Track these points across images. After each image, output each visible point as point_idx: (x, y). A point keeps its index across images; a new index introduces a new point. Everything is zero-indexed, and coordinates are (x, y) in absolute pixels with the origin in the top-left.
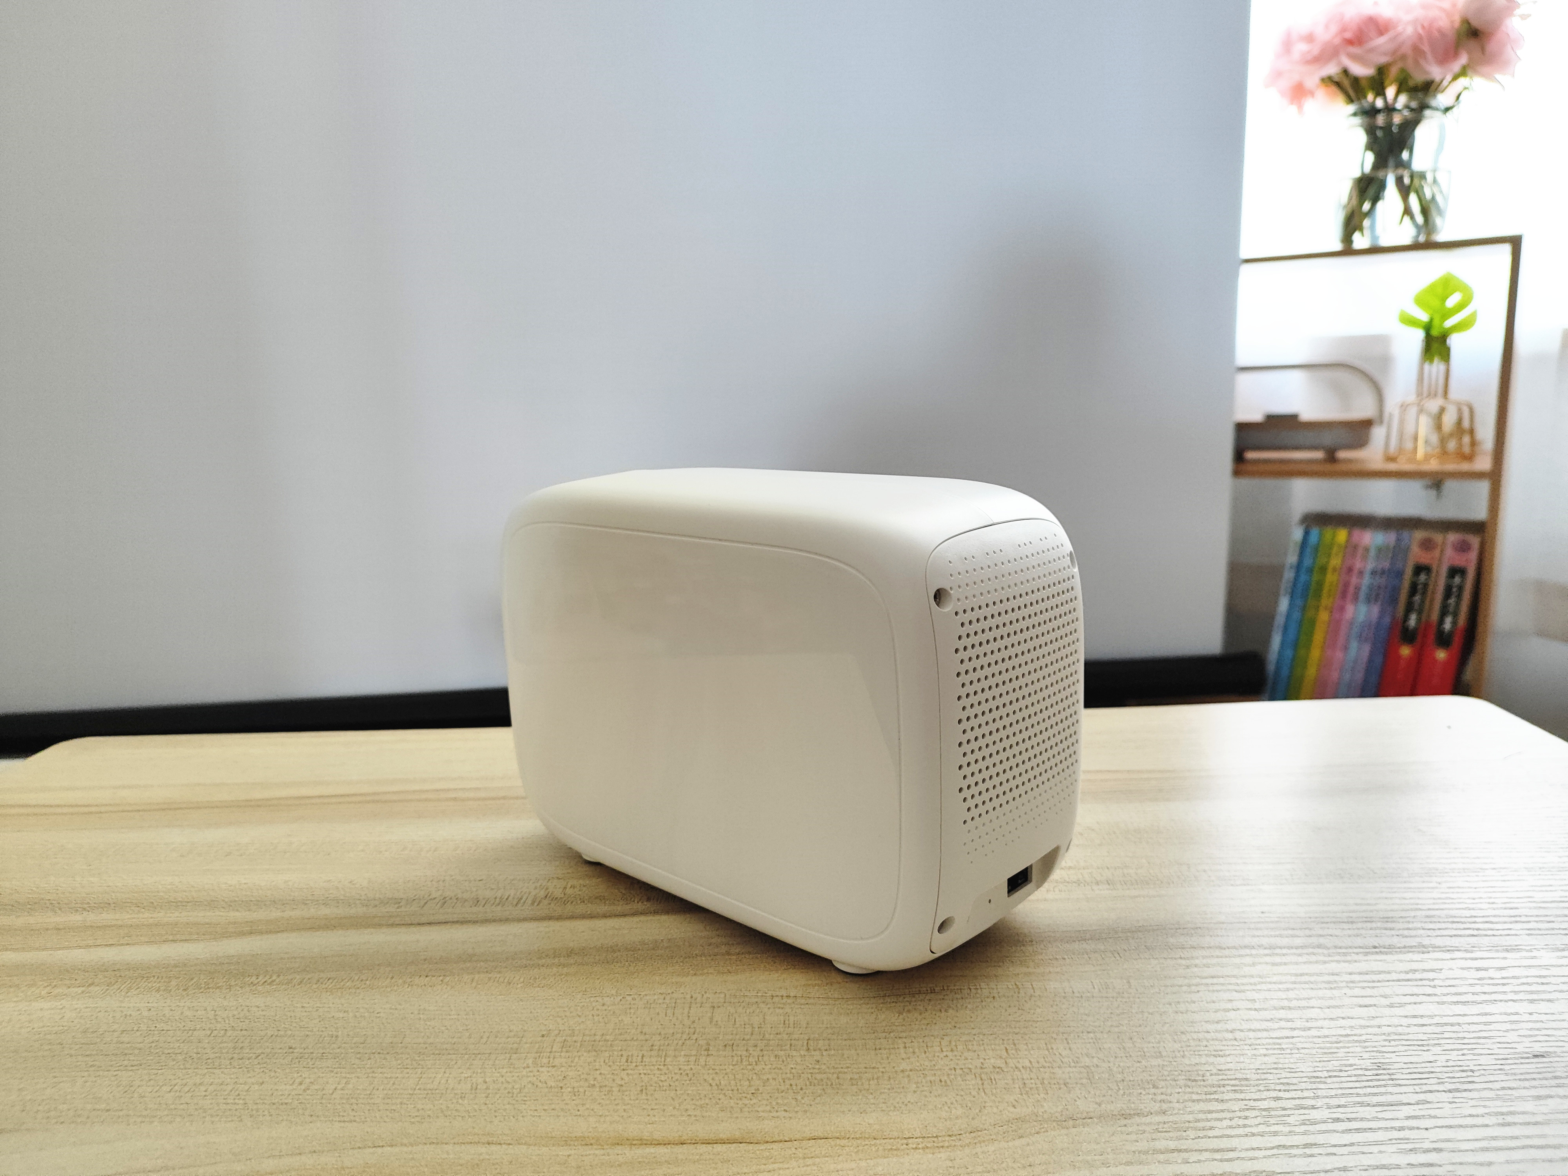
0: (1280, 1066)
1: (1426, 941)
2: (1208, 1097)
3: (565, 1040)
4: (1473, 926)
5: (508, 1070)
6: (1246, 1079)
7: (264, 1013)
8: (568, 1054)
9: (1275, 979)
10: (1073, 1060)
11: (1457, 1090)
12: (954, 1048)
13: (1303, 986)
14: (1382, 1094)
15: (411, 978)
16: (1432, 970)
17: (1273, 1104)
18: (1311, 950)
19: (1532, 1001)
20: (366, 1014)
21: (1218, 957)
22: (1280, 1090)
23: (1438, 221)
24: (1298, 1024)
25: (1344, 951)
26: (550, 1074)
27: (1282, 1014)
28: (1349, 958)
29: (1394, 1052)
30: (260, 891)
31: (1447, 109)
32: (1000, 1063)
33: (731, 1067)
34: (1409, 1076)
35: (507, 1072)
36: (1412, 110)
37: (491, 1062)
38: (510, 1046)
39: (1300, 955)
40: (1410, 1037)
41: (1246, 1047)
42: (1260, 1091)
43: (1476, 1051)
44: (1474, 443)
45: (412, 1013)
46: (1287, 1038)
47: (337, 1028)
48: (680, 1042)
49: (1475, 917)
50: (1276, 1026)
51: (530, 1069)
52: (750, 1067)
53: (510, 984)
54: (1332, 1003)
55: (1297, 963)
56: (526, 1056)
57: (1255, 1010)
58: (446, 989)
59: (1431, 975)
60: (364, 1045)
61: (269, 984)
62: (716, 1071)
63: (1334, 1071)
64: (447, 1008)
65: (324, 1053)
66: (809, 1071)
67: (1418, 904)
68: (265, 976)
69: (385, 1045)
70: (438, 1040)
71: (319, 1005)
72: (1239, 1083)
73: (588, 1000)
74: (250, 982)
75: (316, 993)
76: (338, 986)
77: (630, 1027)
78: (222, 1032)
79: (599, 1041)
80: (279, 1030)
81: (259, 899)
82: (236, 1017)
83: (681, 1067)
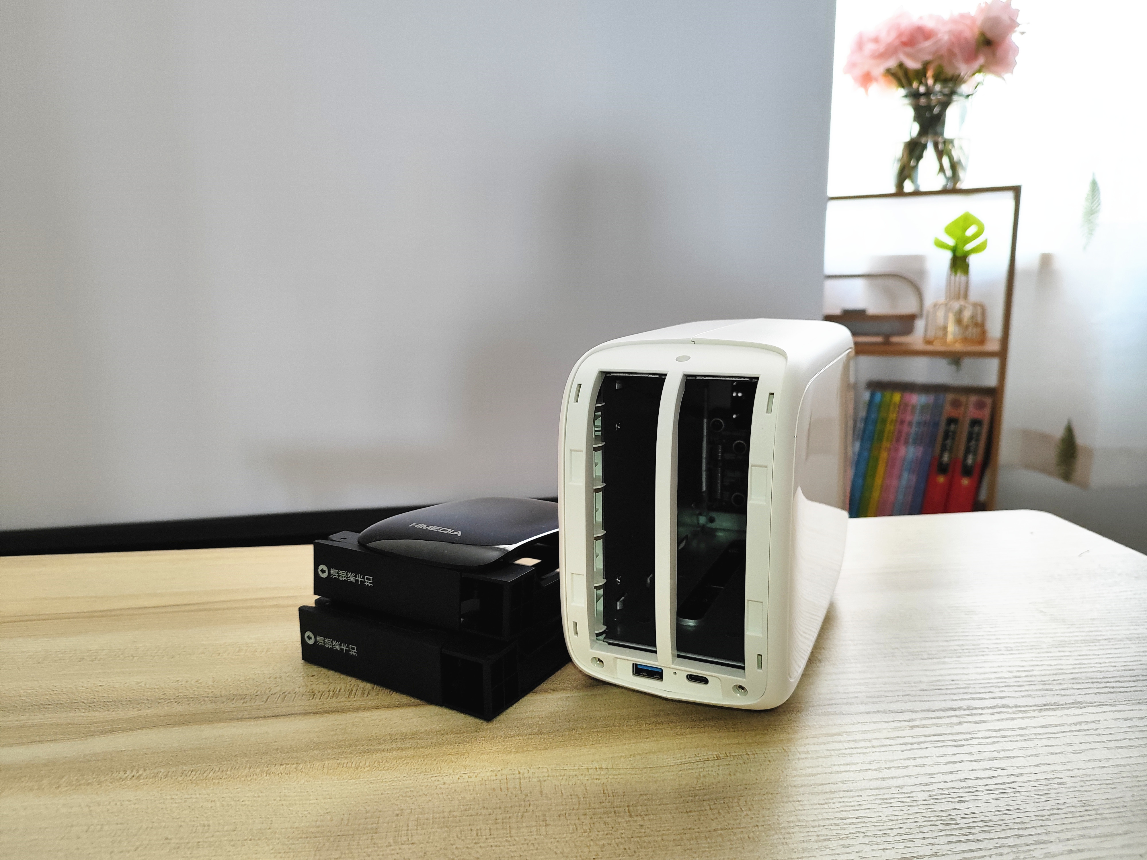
0: (1011, 807)
1: (1080, 699)
2: (966, 838)
3: (418, 818)
4: (1108, 685)
5: (373, 849)
6: (990, 821)
7: (137, 806)
8: (424, 831)
9: (980, 735)
12: (751, 807)
13: (1004, 739)
15: (267, 767)
16: (1093, 722)
17: (1018, 841)
18: (999, 710)
20: (232, 803)
22: (1018, 829)
23: (961, 174)
24: (1010, 771)
25: (1023, 709)
27: (996, 764)
28: (1028, 715)
29: (1091, 791)
31: (968, 96)
33: (569, 835)
34: (1110, 811)
35: (372, 851)
36: (944, 95)
37: (355, 843)
38: (370, 827)
39: (992, 714)
40: (1098, 777)
41: (980, 793)
42: (1003, 830)
44: (984, 333)
46: (1008, 783)
47: (207, 817)
48: (520, 815)
49: (1107, 678)
50: (996, 774)
51: (393, 847)
52: (586, 834)
53: (357, 768)
54: (1030, 752)
55: (992, 721)
56: (386, 835)
57: (975, 761)
58: (301, 775)
59: (1093, 726)
60: (235, 832)
61: (136, 779)
62: (557, 840)
63: (1053, 809)
64: (306, 793)
65: (199, 842)
66: (637, 835)
67: (1062, 669)
68: (132, 771)
69: (255, 831)
70: (303, 824)
71: (187, 796)
72: (985, 824)
73: (429, 780)
74: (118, 777)
75: (183, 785)
76: (202, 778)
77: (473, 803)
78: (99, 827)
79: (448, 817)
80: (153, 822)
81: (115, 699)
82: (110, 812)
83: (526, 837)
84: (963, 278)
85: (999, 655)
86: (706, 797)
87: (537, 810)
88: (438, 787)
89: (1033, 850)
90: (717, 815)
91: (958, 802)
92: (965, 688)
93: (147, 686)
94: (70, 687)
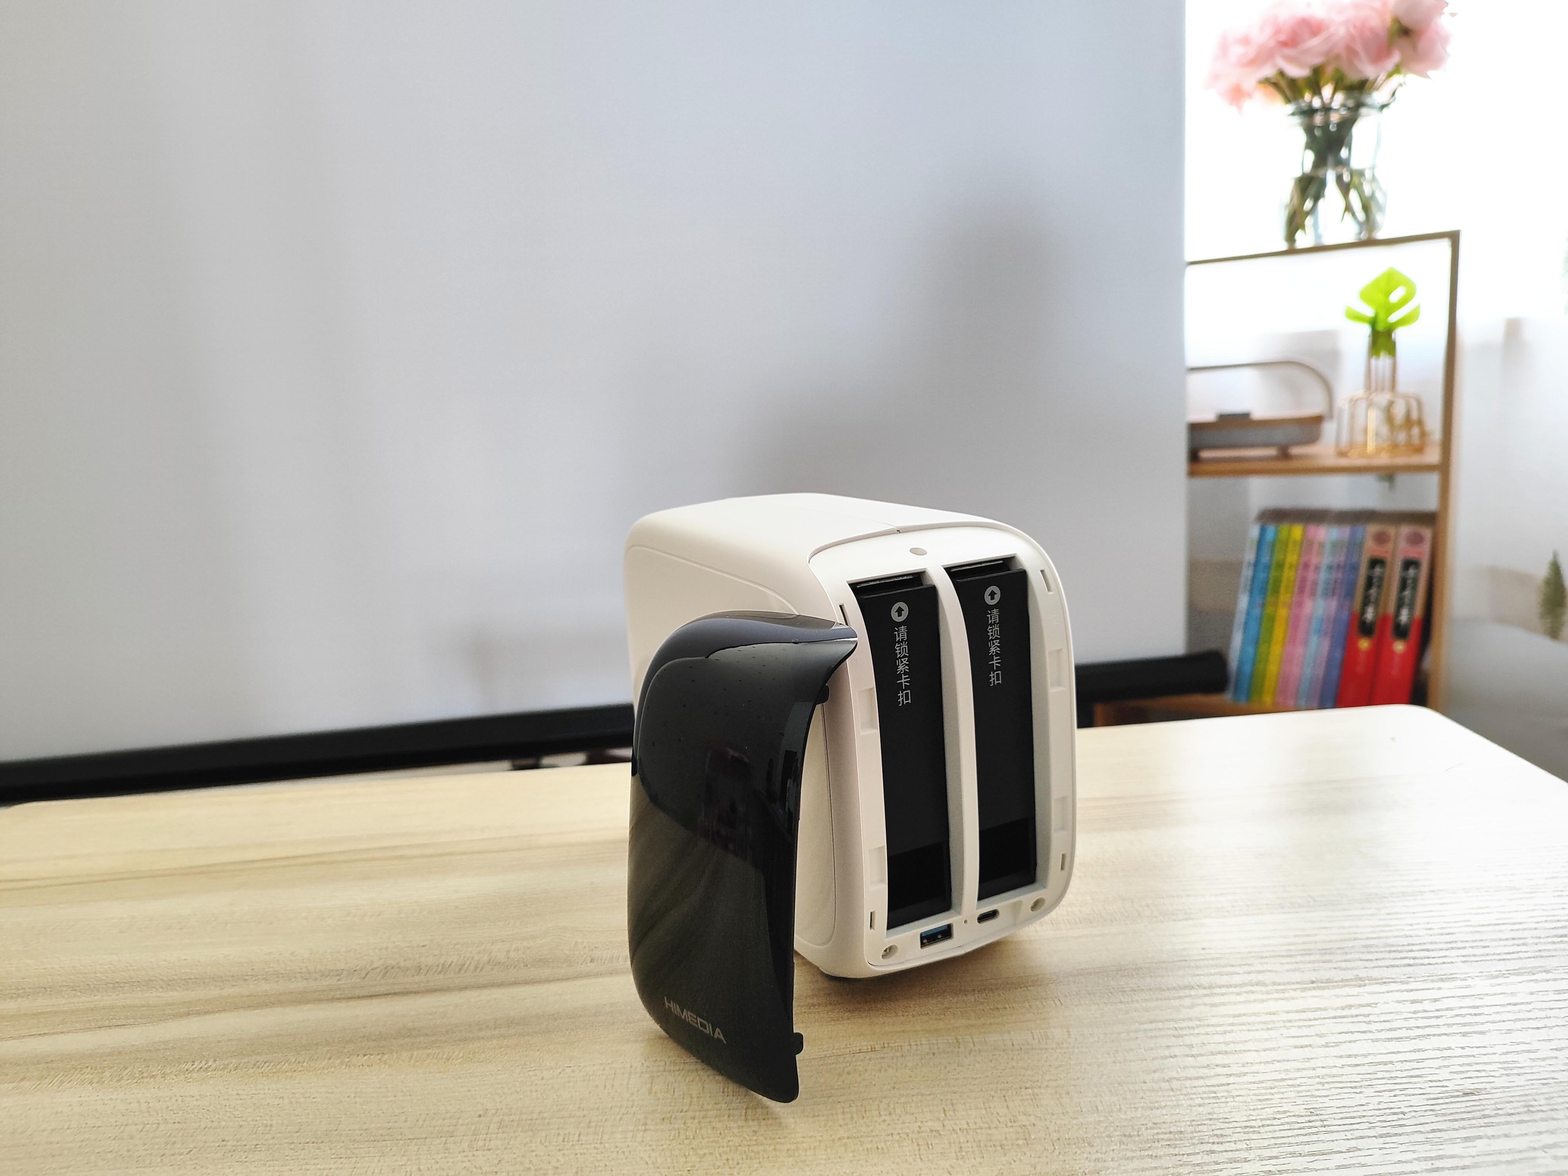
0: (1215, 1116)
1: (1363, 974)
3: (502, 1120)
4: (1409, 954)
5: (444, 1155)
6: (1181, 1132)
7: (199, 1103)
8: (504, 1135)
9: (1214, 1021)
10: (1010, 1119)
11: (1388, 1135)
12: (893, 1111)
13: (1240, 1027)
14: (1314, 1142)
15: (348, 1058)
16: (1369, 1005)
17: (1207, 1158)
18: (1250, 988)
19: (1464, 1034)
20: (302, 1100)
21: (1157, 999)
22: (1213, 1143)
23: (1379, 217)
24: (1235, 1069)
25: (1281, 987)
26: (485, 1158)
27: (1219, 1059)
28: (1286, 995)
29: (1328, 1096)
30: (200, 968)
31: (1383, 107)
32: (937, 1126)
33: (668, 1142)
34: (1340, 1122)
35: (441, 1158)
36: (1349, 109)
37: (425, 1148)
38: (446, 1129)
39: (1238, 994)
40: (1344, 1079)
41: (1181, 1097)
42: (1194, 1144)
43: (1408, 1092)
44: (1423, 434)
45: (348, 1097)
46: (1223, 1085)
47: (272, 1116)
48: (618, 1117)
49: (1412, 945)
50: (1212, 1072)
51: (465, 1154)
52: (687, 1142)
53: (449, 1059)
54: (1269, 1045)
55: (1235, 1003)
56: (462, 1139)
57: (1193, 1056)
58: (384, 1068)
59: (1366, 1010)
60: (298, 1134)
61: (204, 1071)
62: (653, 1147)
63: (1268, 1119)
64: (384, 1089)
65: (257, 1145)
66: (746, 1143)
67: (1356, 933)
68: (201, 1062)
69: (319, 1133)
70: (373, 1125)
71: (254, 1092)
72: (1173, 1137)
73: (527, 1075)
74: (185, 1069)
75: (252, 1079)
76: (274, 1071)
77: (569, 1103)
78: (155, 1126)
79: (536, 1119)
80: (213, 1122)
81: (198, 976)
82: (169, 1109)
83: (618, 1144)
84: (1389, 362)
87: (639, 1112)
88: (534, 1084)
90: (848, 1121)
92: (1217, 959)
93: (236, 960)
94: (151, 962)
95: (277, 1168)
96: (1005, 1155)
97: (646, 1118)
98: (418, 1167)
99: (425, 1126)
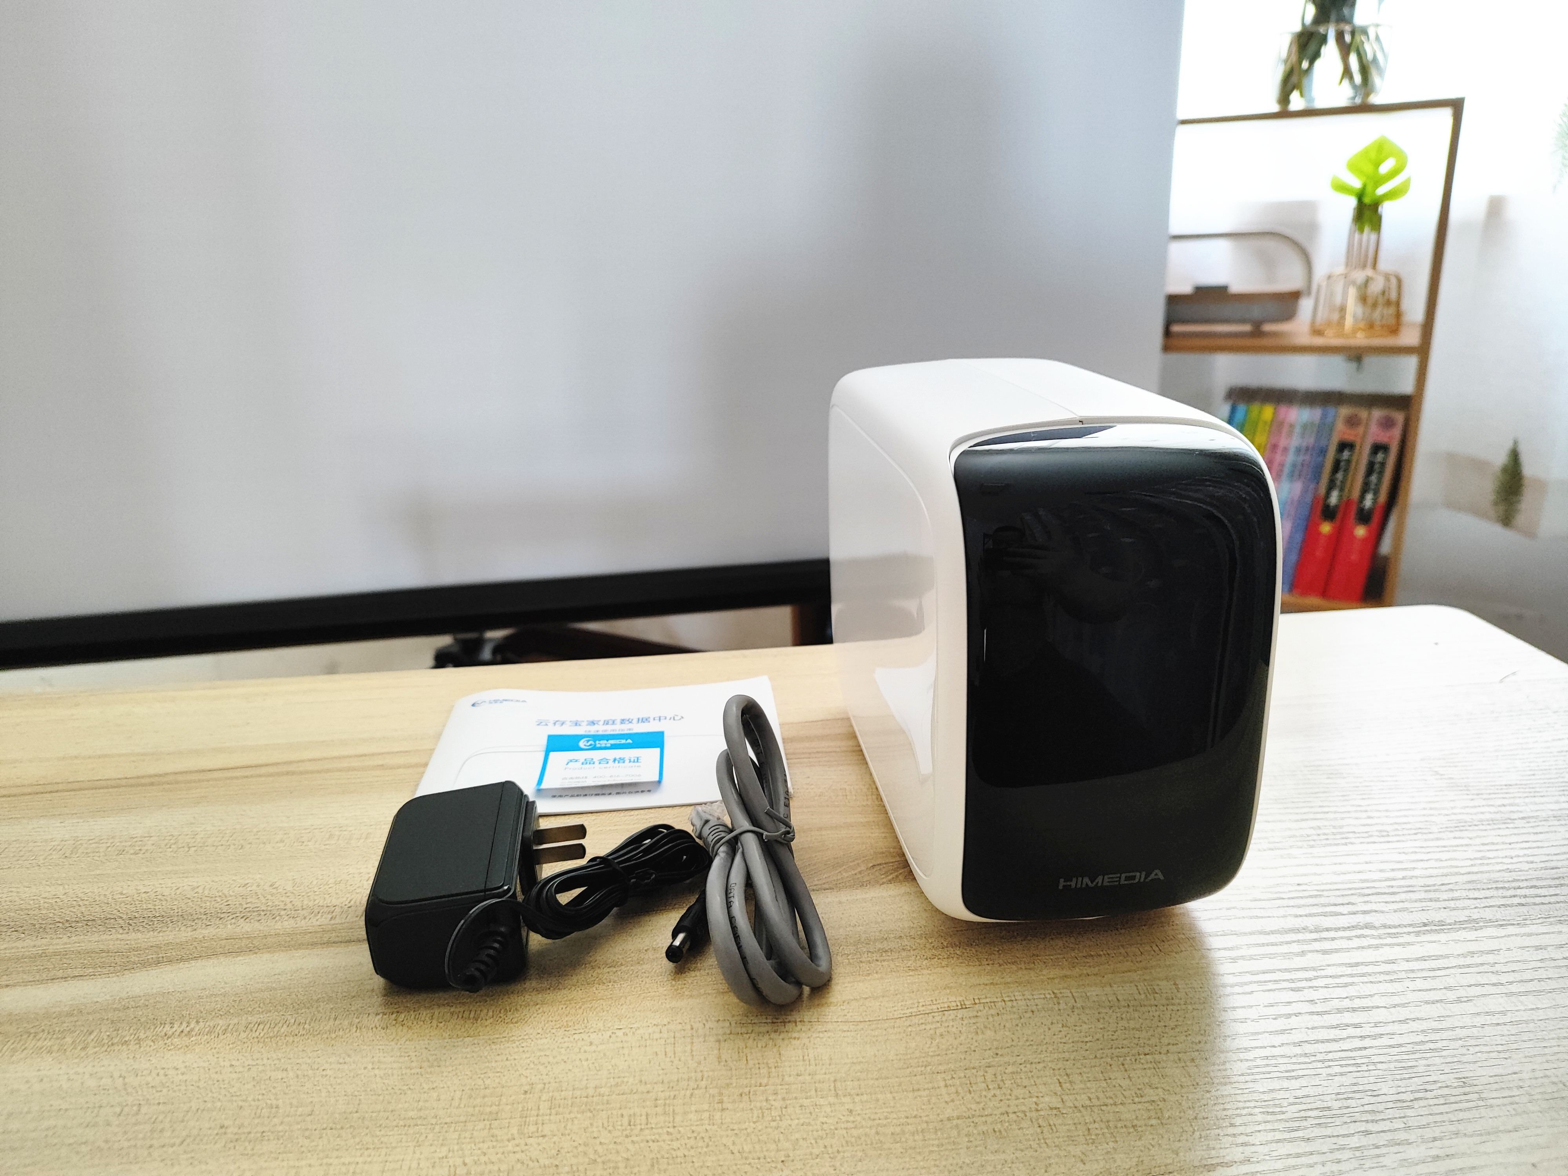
0: (1361, 1088)
1: (1476, 914)
2: (1293, 1135)
3: (552, 1098)
4: (1519, 892)
5: (490, 1144)
6: (1329, 1108)
7: (185, 1077)
8: (559, 1117)
9: (1330, 971)
10: (1136, 1093)
12: (1001, 1084)
13: (1361, 979)
14: (1475, 1119)
16: (1491, 952)
17: (1365, 1141)
18: (1359, 932)
23: (1376, 80)
24: (1367, 1030)
25: (1393, 931)
27: (1348, 1018)
28: (1401, 940)
29: (1475, 1062)
30: (164, 903)
32: (1055, 1102)
33: (752, 1125)
34: (1498, 1094)
35: (489, 1148)
37: (468, 1135)
38: (488, 1110)
39: (1349, 938)
40: (1488, 1041)
41: (1320, 1065)
42: (1345, 1123)
44: (1398, 315)
46: (1360, 1049)
47: (276, 1094)
48: (688, 1093)
49: (1518, 880)
50: (1345, 1034)
51: (517, 1142)
52: (774, 1124)
54: (1397, 1000)
55: (1348, 950)
56: (509, 1123)
57: (1318, 1013)
58: (402, 1031)
59: (1490, 958)
60: (312, 1117)
61: (186, 1035)
62: (735, 1132)
63: (1418, 1091)
64: (407, 1058)
65: (263, 1132)
66: (843, 1126)
67: (1457, 867)
68: (181, 1023)
69: (337, 1116)
70: (400, 1106)
71: (251, 1062)
72: (1321, 1114)
73: (572, 1039)
74: (163, 1034)
75: (246, 1045)
76: (271, 1034)
77: (627, 1074)
78: (135, 1108)
79: (593, 1097)
80: (205, 1102)
81: (163, 913)
82: (150, 1085)
83: (694, 1128)
84: (1373, 237)
85: (1368, 843)
86: (942, 1068)
87: (711, 1086)
88: (582, 1051)
89: (1384, 1155)
90: (954, 1096)
91: (1287, 1078)
92: (1316, 896)
93: (206, 892)
94: (105, 895)
95: (291, 1163)
96: (1140, 1139)
97: (721, 1094)
98: (462, 1159)
99: (462, 1106)
